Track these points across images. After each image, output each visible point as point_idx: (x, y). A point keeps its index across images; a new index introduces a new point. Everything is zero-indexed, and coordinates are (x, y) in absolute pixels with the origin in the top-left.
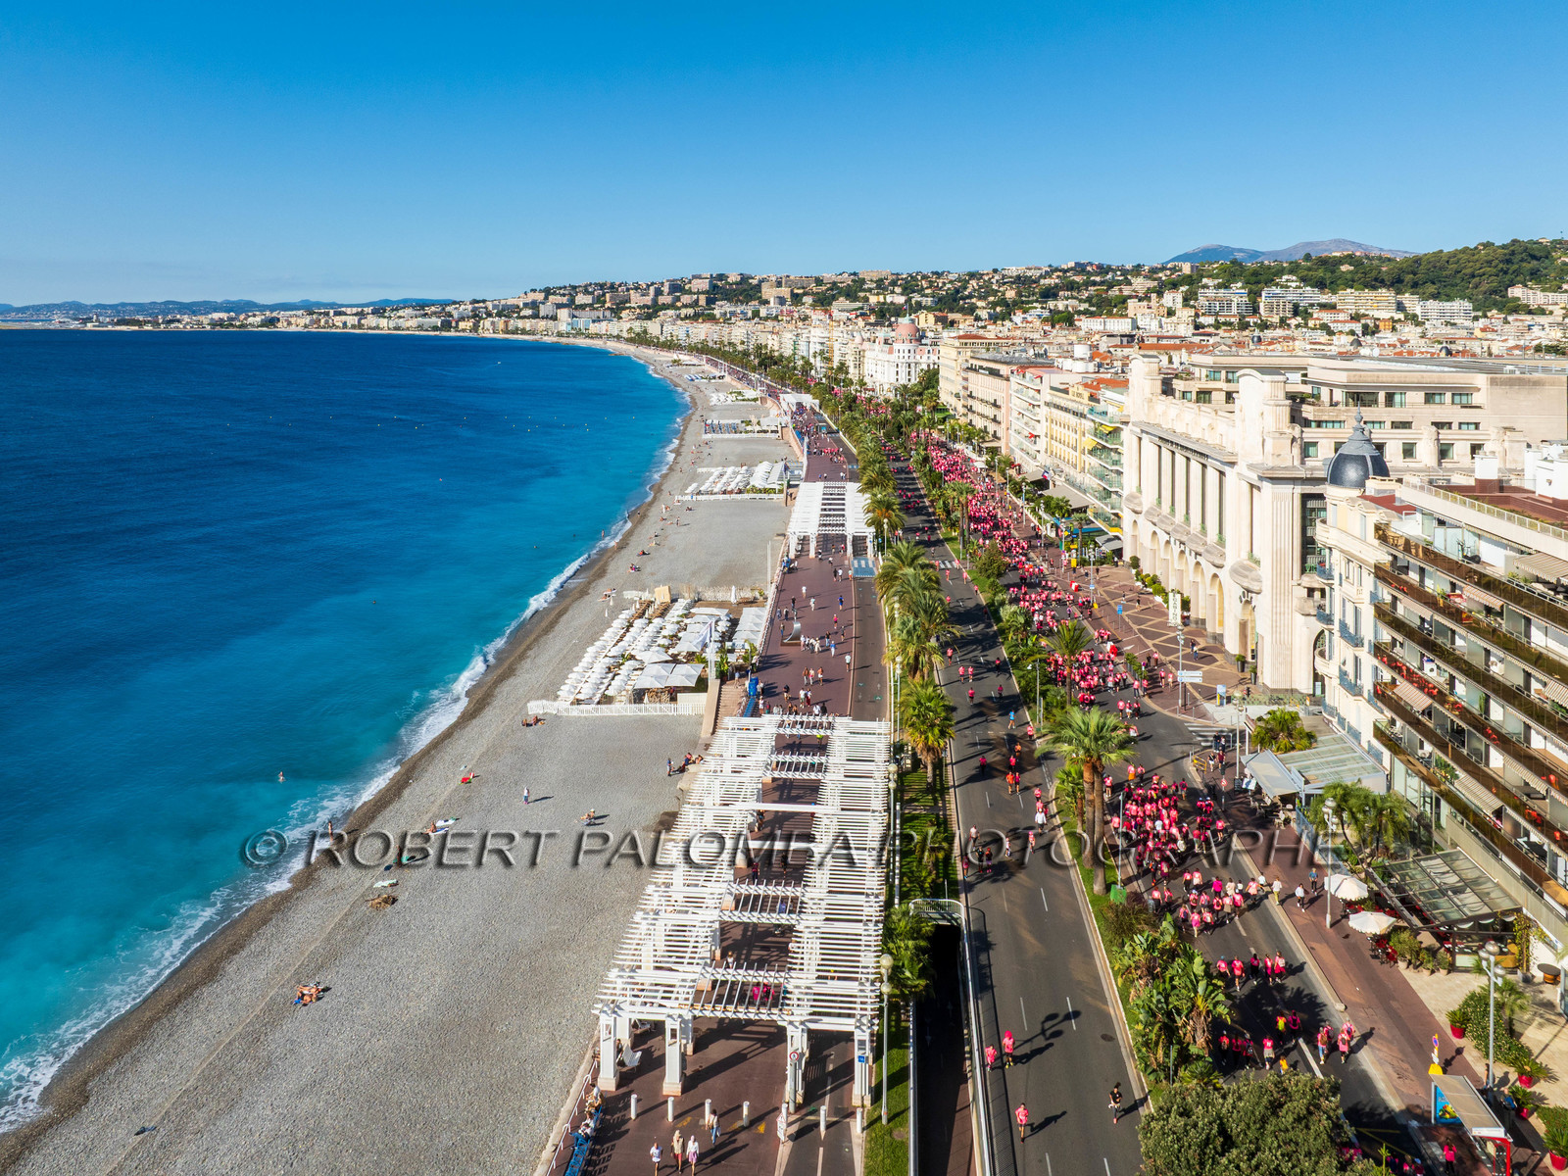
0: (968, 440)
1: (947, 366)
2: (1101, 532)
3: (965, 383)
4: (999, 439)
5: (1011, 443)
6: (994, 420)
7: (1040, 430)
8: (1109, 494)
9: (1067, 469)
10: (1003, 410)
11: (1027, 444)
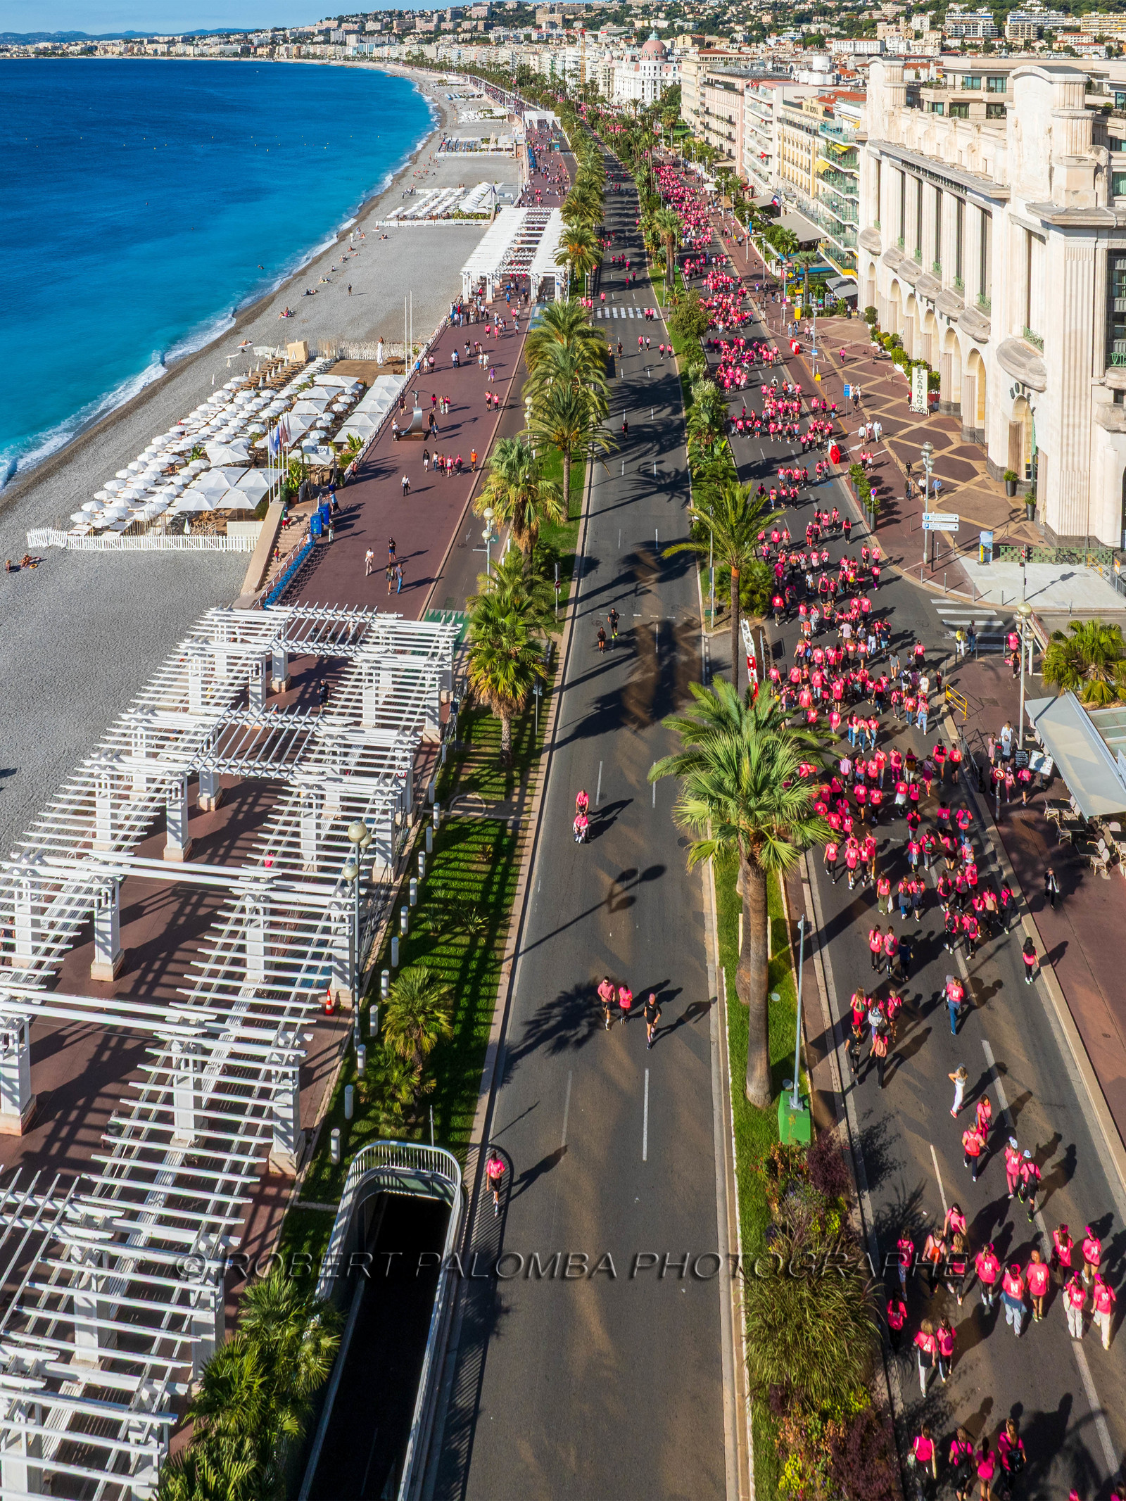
0: (701, 159)
1: (688, 82)
2: (832, 273)
3: (702, 99)
4: (733, 158)
5: (744, 165)
6: (729, 138)
7: (773, 149)
8: (843, 228)
9: (800, 194)
10: (738, 127)
11: (759, 165)
